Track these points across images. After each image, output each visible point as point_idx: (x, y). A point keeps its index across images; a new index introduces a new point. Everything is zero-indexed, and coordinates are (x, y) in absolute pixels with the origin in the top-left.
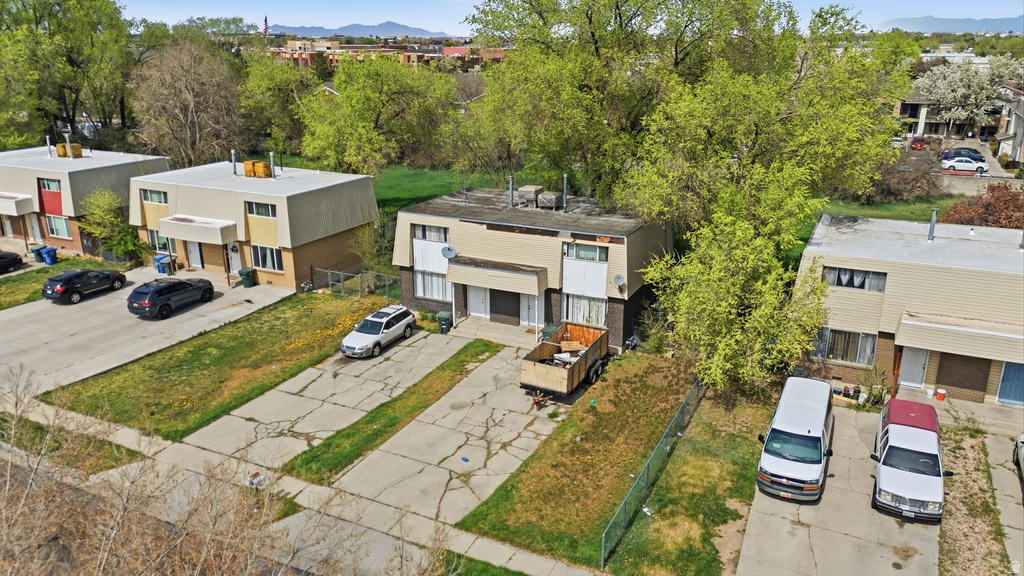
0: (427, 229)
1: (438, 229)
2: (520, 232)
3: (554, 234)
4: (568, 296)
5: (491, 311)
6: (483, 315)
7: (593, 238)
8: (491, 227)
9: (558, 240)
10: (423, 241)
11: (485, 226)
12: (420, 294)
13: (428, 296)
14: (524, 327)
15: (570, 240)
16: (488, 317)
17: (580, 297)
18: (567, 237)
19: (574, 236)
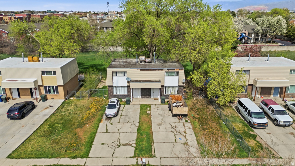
0: (117, 73)
1: (121, 72)
2: (151, 70)
3: (162, 70)
4: (165, 87)
5: (141, 95)
6: (138, 97)
7: (174, 69)
8: (141, 70)
9: (163, 71)
10: (116, 77)
11: (139, 70)
12: (115, 93)
13: (118, 94)
14: (152, 98)
15: (167, 71)
16: (140, 97)
17: (169, 87)
18: (166, 70)
19: (168, 69)
